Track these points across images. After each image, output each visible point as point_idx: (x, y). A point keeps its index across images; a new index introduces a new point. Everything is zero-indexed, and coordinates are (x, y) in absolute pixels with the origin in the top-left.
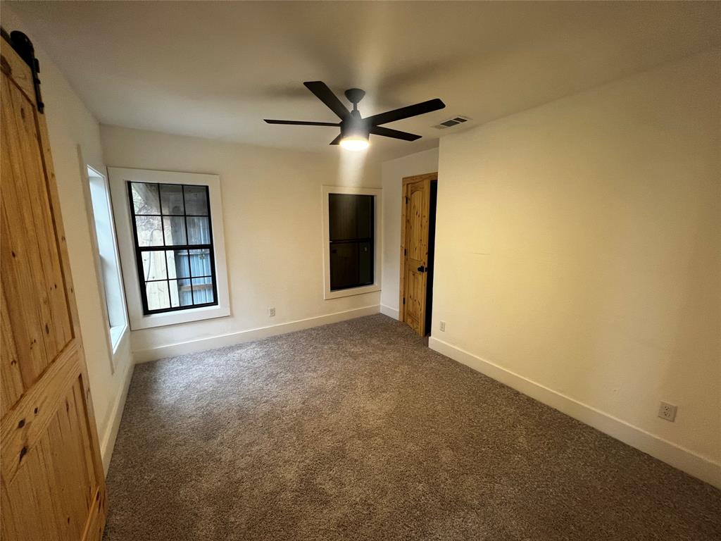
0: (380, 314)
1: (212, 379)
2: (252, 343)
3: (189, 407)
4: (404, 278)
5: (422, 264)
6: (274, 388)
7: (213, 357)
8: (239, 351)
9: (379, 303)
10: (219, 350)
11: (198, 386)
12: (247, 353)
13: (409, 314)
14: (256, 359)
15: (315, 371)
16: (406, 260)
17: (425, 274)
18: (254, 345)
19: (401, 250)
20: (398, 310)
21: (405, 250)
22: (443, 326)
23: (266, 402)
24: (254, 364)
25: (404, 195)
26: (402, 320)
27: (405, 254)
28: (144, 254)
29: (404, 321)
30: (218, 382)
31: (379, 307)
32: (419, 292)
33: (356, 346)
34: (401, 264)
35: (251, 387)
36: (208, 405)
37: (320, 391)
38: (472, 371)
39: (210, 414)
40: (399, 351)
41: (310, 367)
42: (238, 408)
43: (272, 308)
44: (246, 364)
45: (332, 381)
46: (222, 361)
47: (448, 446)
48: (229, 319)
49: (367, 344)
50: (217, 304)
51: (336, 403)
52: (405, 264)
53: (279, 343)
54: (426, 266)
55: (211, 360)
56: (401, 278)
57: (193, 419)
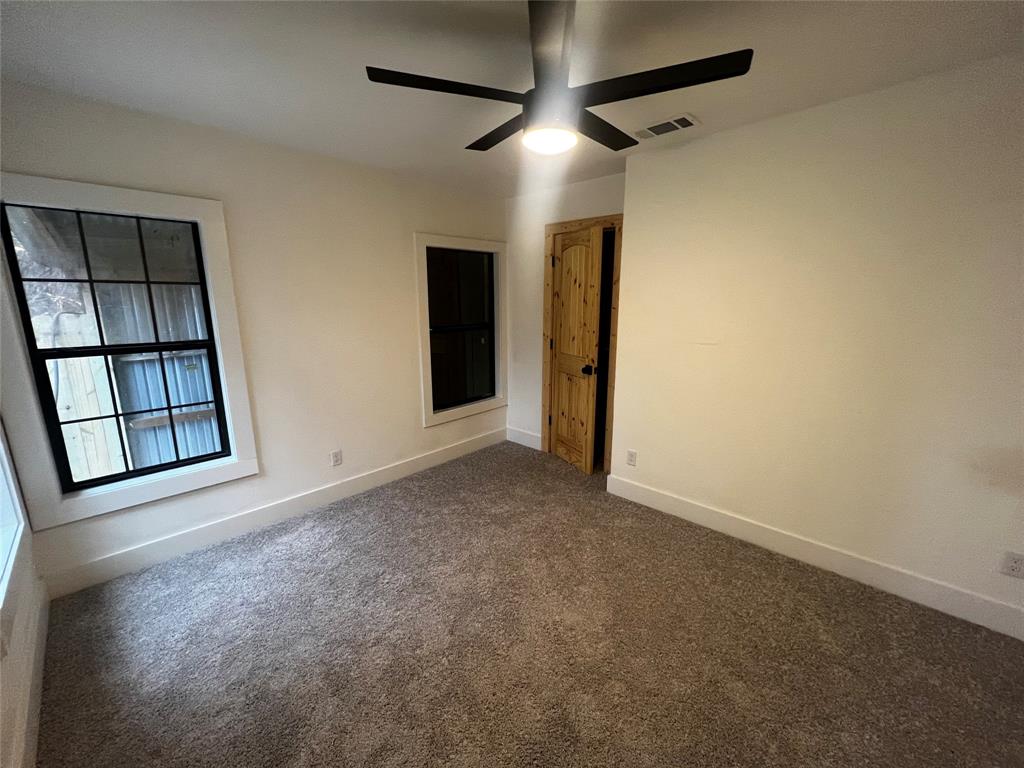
0: (508, 443)
1: (244, 608)
2: (305, 518)
3: (208, 687)
4: (550, 385)
5: (587, 362)
6: (382, 610)
7: (232, 559)
8: (285, 539)
9: (505, 423)
10: (242, 541)
11: (217, 632)
12: (303, 540)
13: (561, 441)
14: (324, 552)
15: (444, 560)
16: (554, 356)
17: (593, 378)
18: (309, 524)
19: (545, 340)
20: (540, 435)
21: (552, 341)
22: (632, 458)
23: (377, 642)
24: (324, 561)
25: (550, 252)
26: (547, 451)
27: (551, 347)
28: (50, 363)
29: (550, 451)
30: (259, 612)
31: (504, 431)
32: (582, 405)
33: (495, 503)
34: (544, 362)
35: (334, 614)
36: (251, 673)
37: (471, 601)
38: (690, 525)
39: (262, 696)
40: (567, 505)
41: (433, 555)
42: (324, 668)
43: (336, 451)
44: (307, 565)
45: (484, 577)
46: (256, 563)
47: (731, 673)
48: (256, 481)
49: (512, 497)
50: (229, 454)
51: (510, 620)
52: (551, 362)
53: (357, 512)
54: (595, 365)
55: (230, 566)
56: (544, 385)
57: (228, 717)
